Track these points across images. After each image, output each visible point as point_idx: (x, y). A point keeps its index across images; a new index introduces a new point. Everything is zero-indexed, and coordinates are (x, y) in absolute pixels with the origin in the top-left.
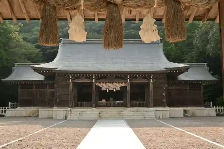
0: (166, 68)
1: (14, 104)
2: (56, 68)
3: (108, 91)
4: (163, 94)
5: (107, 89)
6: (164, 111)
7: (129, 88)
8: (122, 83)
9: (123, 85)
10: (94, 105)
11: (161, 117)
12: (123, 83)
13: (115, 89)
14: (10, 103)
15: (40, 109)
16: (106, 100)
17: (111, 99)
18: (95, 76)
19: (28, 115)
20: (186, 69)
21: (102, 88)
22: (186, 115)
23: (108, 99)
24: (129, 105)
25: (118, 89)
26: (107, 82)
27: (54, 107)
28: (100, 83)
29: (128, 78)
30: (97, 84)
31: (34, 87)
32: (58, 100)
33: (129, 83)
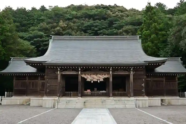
0: (145, 62)
1: (9, 94)
2: (46, 61)
3: (92, 82)
4: (143, 85)
5: (91, 80)
6: (143, 101)
7: (111, 80)
8: (105, 75)
9: (106, 76)
10: (80, 95)
11: (141, 106)
12: (106, 75)
14: (6, 92)
15: (31, 98)
16: (91, 91)
17: (96, 89)
18: (81, 68)
19: (21, 104)
20: (163, 62)
21: (87, 79)
22: (163, 104)
23: (92, 90)
24: (111, 95)
25: (102, 80)
26: (91, 74)
27: (44, 96)
28: (85, 74)
29: (111, 70)
30: (83, 76)
31: (27, 78)
32: (48, 90)
33: (111, 75)
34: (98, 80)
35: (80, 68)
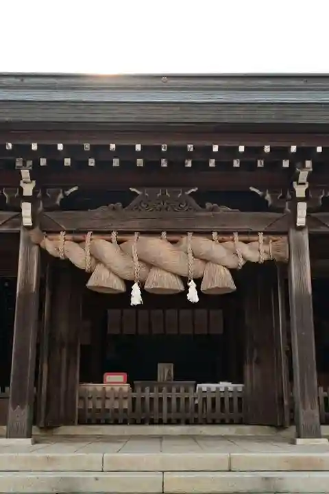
3: (136, 298)
5: (129, 284)
7: (302, 276)
8: (248, 235)
12: (261, 237)
13: (192, 285)
16: (130, 381)
17: (165, 370)
18: (36, 173)
23: (139, 373)
24: (310, 412)
26: (132, 233)
29: (300, 191)
30: (59, 245)
33: (305, 236)
34: (185, 280)
35: (25, 174)
